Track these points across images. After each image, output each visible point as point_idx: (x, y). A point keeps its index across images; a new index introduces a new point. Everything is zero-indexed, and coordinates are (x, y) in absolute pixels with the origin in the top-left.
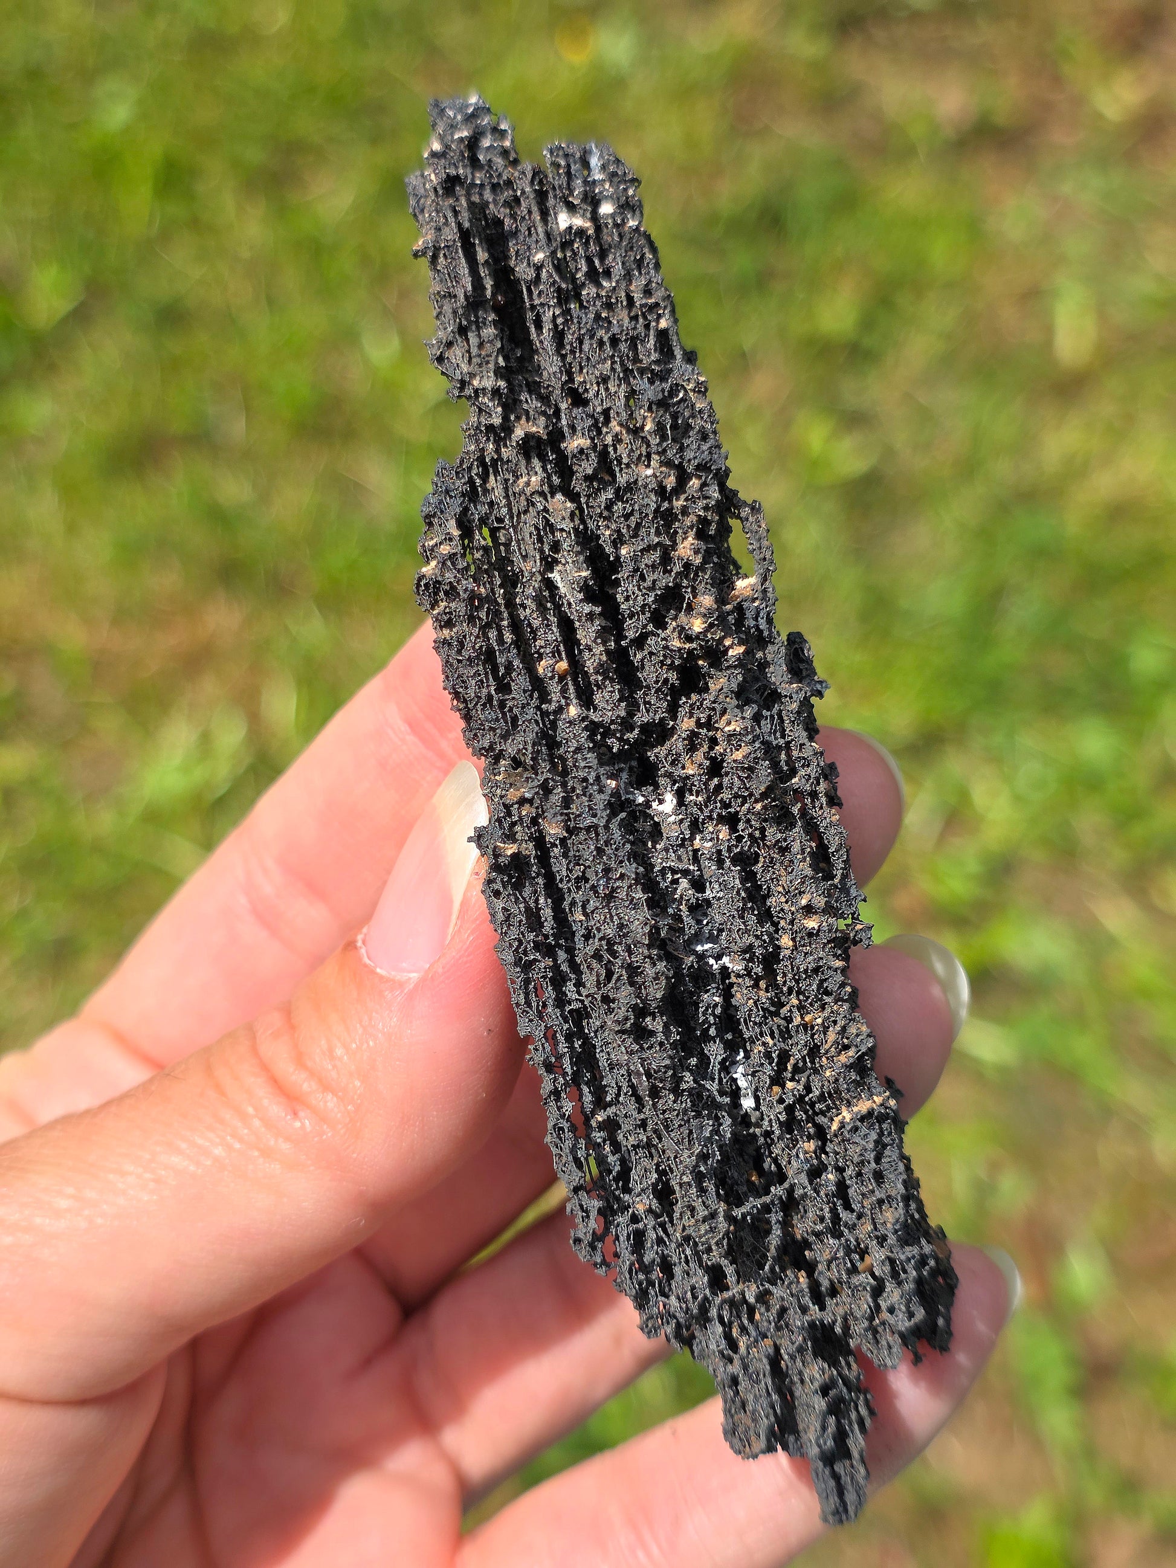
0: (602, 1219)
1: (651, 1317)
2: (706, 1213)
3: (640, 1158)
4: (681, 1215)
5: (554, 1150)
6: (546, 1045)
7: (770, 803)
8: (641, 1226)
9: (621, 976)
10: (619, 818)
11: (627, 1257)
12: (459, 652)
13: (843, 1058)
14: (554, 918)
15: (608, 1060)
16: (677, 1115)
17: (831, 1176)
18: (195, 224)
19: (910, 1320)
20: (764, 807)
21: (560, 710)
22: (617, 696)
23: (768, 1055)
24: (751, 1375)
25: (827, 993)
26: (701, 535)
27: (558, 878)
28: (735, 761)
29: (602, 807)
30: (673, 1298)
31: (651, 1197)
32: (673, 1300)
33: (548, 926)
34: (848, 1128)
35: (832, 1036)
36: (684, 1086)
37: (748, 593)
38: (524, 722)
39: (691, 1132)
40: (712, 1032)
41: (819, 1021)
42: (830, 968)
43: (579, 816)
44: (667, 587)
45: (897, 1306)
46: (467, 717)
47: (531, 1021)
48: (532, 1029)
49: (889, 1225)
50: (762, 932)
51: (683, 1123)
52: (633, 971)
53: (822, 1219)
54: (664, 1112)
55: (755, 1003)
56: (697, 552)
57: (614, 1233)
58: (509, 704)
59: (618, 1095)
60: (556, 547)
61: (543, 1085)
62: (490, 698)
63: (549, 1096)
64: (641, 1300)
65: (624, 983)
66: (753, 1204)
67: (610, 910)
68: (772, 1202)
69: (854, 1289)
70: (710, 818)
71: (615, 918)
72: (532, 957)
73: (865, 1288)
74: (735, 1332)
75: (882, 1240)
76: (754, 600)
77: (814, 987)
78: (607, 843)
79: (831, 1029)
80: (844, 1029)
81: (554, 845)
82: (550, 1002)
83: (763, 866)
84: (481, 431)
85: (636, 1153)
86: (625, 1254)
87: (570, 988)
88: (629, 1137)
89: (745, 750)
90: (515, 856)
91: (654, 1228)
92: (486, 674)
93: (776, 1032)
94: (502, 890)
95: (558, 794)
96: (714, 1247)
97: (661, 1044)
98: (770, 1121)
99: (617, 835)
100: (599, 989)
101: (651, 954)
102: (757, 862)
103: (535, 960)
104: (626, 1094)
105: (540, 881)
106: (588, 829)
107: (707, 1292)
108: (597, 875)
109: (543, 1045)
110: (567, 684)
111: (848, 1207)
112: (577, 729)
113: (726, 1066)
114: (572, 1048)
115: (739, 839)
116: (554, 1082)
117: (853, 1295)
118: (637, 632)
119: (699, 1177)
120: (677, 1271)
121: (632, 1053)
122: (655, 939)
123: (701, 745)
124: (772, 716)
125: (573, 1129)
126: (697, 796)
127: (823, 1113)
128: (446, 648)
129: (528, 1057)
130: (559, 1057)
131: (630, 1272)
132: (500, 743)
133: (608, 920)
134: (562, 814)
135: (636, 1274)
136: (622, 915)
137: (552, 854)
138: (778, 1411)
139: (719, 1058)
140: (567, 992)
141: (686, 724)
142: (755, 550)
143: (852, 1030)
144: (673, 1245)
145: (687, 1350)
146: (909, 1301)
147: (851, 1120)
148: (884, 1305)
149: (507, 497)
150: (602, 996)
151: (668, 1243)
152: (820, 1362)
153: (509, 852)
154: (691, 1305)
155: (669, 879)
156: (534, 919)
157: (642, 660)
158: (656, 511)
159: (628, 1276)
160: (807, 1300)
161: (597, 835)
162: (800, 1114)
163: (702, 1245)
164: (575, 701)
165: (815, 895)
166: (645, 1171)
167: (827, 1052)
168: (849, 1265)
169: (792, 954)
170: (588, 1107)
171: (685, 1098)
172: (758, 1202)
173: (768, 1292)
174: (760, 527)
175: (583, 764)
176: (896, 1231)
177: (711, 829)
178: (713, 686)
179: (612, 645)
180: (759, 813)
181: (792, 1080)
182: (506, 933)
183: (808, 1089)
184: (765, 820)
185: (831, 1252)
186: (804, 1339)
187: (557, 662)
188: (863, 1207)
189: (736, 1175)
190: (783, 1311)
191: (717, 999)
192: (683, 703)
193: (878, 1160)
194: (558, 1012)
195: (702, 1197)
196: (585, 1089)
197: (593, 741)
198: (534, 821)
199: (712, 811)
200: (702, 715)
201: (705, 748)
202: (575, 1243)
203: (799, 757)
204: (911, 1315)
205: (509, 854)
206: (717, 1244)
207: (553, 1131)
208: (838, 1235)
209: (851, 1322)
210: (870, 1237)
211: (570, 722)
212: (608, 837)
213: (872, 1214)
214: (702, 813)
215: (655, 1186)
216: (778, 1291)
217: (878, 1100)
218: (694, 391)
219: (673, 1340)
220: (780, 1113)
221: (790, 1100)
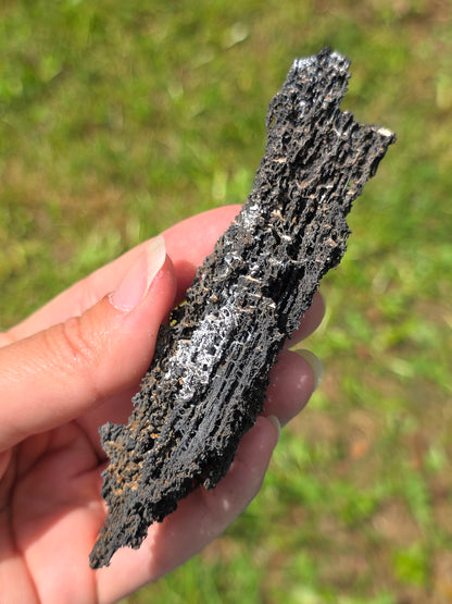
18: (105, 42)
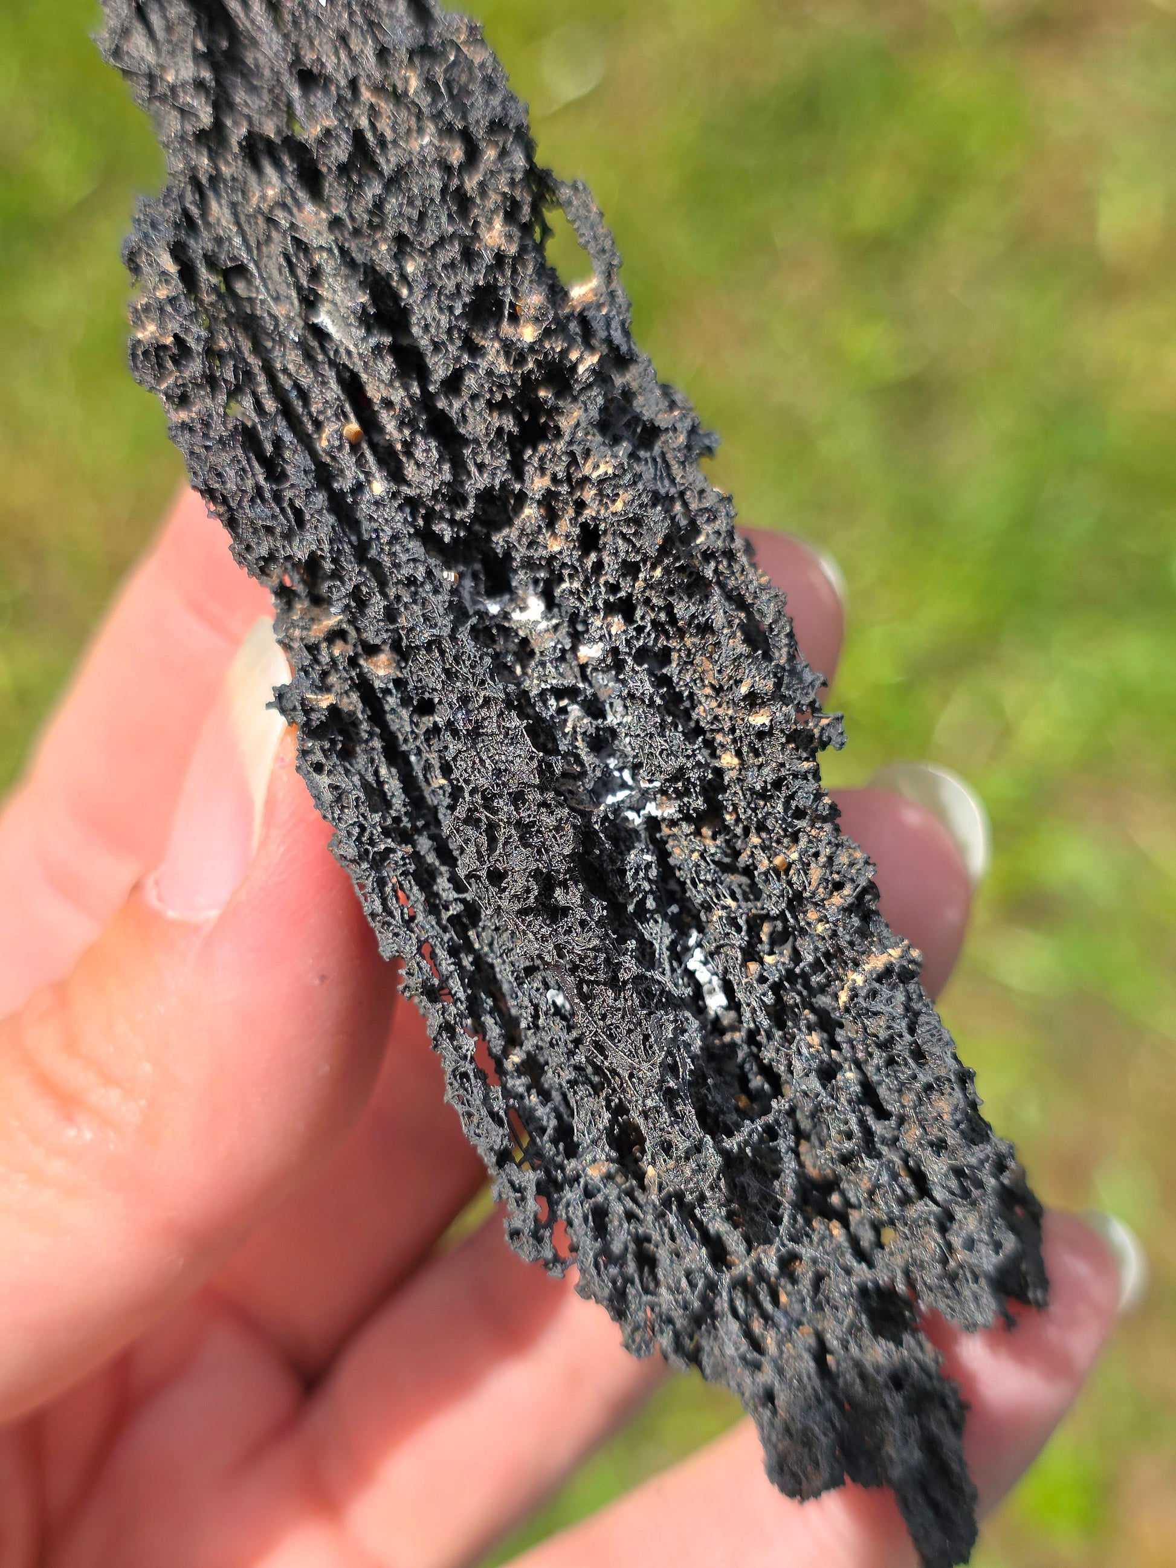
0: (544, 1200)
1: (636, 1328)
2: (688, 1144)
3: (582, 1099)
4: (653, 1158)
5: (459, 1109)
6: (424, 963)
7: (674, 563)
8: (600, 1198)
9: (510, 837)
10: (468, 625)
11: (589, 1246)
12: (206, 436)
13: (837, 900)
14: (405, 790)
15: (513, 972)
16: (623, 1017)
17: (849, 1076)
19: (997, 1253)
20: (667, 571)
21: (358, 488)
22: (435, 454)
23: (733, 922)
24: (791, 1381)
25: (800, 814)
26: (511, 216)
27: (401, 738)
28: (614, 514)
29: (442, 611)
30: (663, 1290)
31: (607, 1148)
32: (665, 1295)
33: (399, 802)
34: (863, 993)
35: (816, 872)
36: (624, 976)
37: (591, 298)
38: (312, 515)
39: (646, 1037)
40: (650, 904)
41: (794, 856)
42: (795, 776)
43: (412, 629)
44: (477, 287)
45: (976, 1237)
46: (232, 523)
47: (396, 935)
48: (399, 946)
49: (945, 1117)
50: (694, 751)
51: (632, 1027)
52: (525, 829)
53: (849, 1136)
54: (604, 1017)
55: (702, 856)
56: (509, 237)
57: (564, 1216)
58: (288, 494)
59: (536, 1017)
60: (315, 274)
61: (428, 1023)
62: (259, 490)
63: (439, 1033)
64: (618, 1307)
65: (516, 847)
66: (750, 1130)
67: (478, 753)
68: (777, 1121)
69: (914, 1225)
70: (595, 609)
71: (488, 761)
72: (383, 847)
73: (927, 1222)
74: (757, 1326)
75: (939, 1146)
76: (599, 306)
77: (780, 808)
78: (457, 659)
79: (813, 865)
80: (830, 859)
81: (387, 692)
82: (420, 907)
83: (678, 665)
84: (188, 142)
85: (575, 1093)
86: (585, 1241)
87: (443, 885)
88: (561, 1073)
89: (625, 496)
90: (333, 709)
91: (619, 1199)
92: (248, 460)
93: (738, 891)
94: (324, 761)
95: (377, 605)
96: (708, 1194)
97: (583, 923)
98: (754, 1011)
99: (470, 647)
100: (482, 863)
101: (546, 799)
102: (668, 661)
103: (389, 850)
104: (546, 1014)
105: (377, 743)
106: (428, 647)
107: (709, 1269)
108: (451, 708)
109: (418, 964)
110: (363, 455)
111: (882, 1114)
112: (389, 512)
113: (678, 954)
114: (459, 964)
115: (640, 630)
116: (443, 1014)
117: (912, 1234)
118: (447, 369)
119: (670, 1097)
120: (663, 1254)
121: (544, 939)
122: (547, 778)
123: (563, 510)
124: (654, 460)
125: (480, 1074)
126: (571, 583)
127: (822, 989)
128: (187, 436)
129: (400, 987)
130: (444, 980)
131: (596, 1265)
132: (284, 547)
133: (478, 765)
134: (387, 631)
135: (606, 1268)
136: (497, 757)
137: (387, 708)
138: (837, 1424)
139: (667, 942)
140: (441, 892)
141: (538, 485)
142: (588, 242)
143: (843, 859)
144: (650, 1218)
145: (695, 1372)
146: (992, 1225)
147: (866, 981)
148: (957, 1241)
149: (238, 223)
150: (489, 872)
151: (642, 1216)
152: (883, 1341)
153: (324, 704)
154: (689, 1296)
155: (554, 707)
156: (376, 797)
157: (462, 410)
158: (444, 191)
159: (594, 1272)
160: (850, 1259)
161: (442, 653)
162: (791, 998)
163: (691, 1193)
164: (377, 475)
165: (757, 679)
166: (592, 1114)
167: (814, 894)
168: (899, 1192)
169: (740, 774)
170: (497, 1046)
171: (628, 993)
172: (759, 1125)
173: (794, 1257)
174: (589, 211)
175: (404, 557)
176: (958, 1123)
177: (598, 623)
178: (565, 424)
179: (416, 390)
180: (660, 583)
181: (771, 953)
182: (340, 819)
183: (796, 957)
184: (671, 592)
185: (870, 1179)
186: (856, 1312)
187: (343, 426)
188: (903, 1106)
189: (719, 1099)
190: (819, 1279)
191: (648, 858)
192: (530, 458)
193: (912, 1031)
194: (432, 919)
195: (678, 1123)
196: (488, 1020)
197: (412, 525)
198: (353, 662)
199: (595, 599)
200: (557, 469)
201: (571, 512)
202: (512, 1238)
203: (701, 510)
204: (997, 1246)
205: (325, 707)
206: (712, 1188)
207: (453, 1080)
208: (873, 1153)
209: (916, 1274)
210: (921, 1145)
211: (376, 503)
212: (458, 651)
213: (916, 1113)
214: (582, 603)
215: (609, 1131)
216: (806, 1251)
217: (895, 953)
218: (465, 43)
219: (673, 1357)
220: (764, 994)
221: (774, 977)
